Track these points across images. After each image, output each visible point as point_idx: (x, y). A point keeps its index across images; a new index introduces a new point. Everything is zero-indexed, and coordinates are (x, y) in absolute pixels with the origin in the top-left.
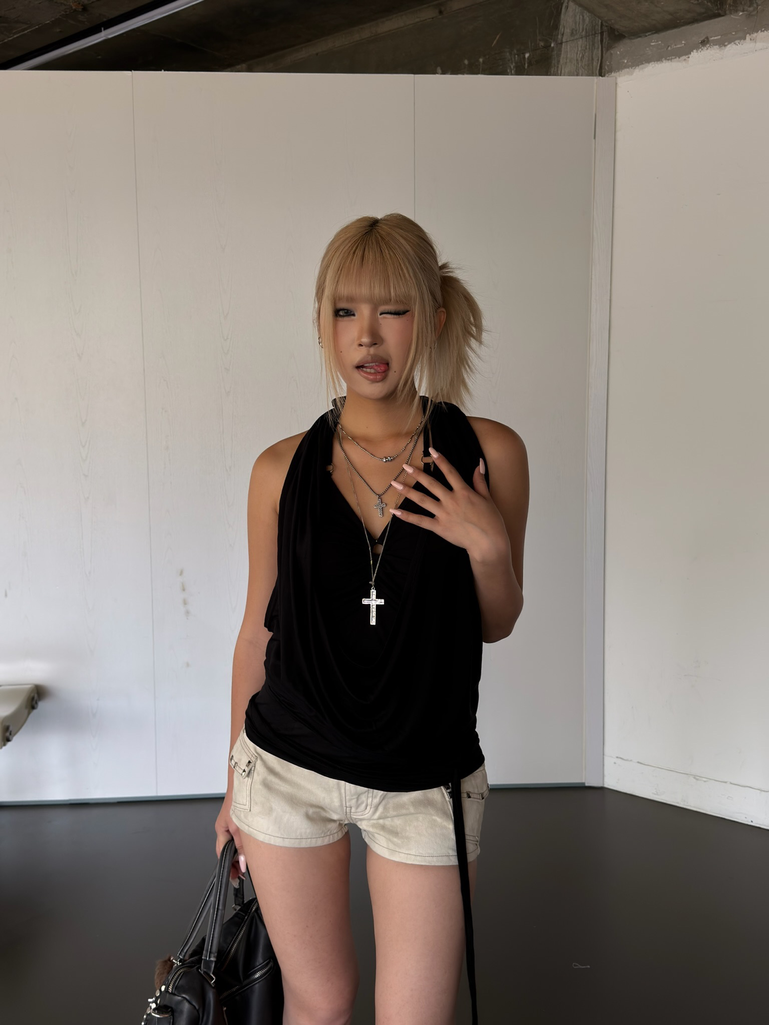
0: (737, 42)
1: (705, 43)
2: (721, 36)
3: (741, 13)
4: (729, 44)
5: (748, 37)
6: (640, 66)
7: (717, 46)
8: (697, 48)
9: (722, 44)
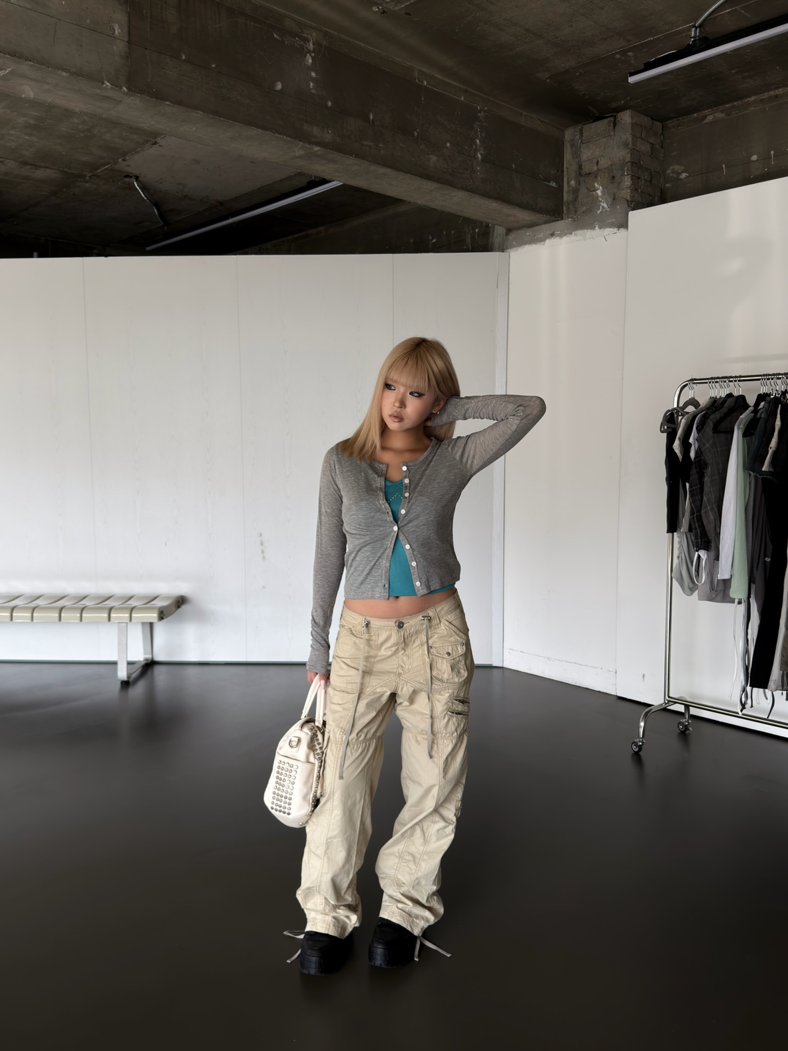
0: (568, 235)
1: (552, 235)
2: (561, 231)
3: (570, 219)
4: (564, 236)
5: (573, 233)
6: (522, 247)
7: (558, 238)
8: (549, 238)
9: (561, 236)
